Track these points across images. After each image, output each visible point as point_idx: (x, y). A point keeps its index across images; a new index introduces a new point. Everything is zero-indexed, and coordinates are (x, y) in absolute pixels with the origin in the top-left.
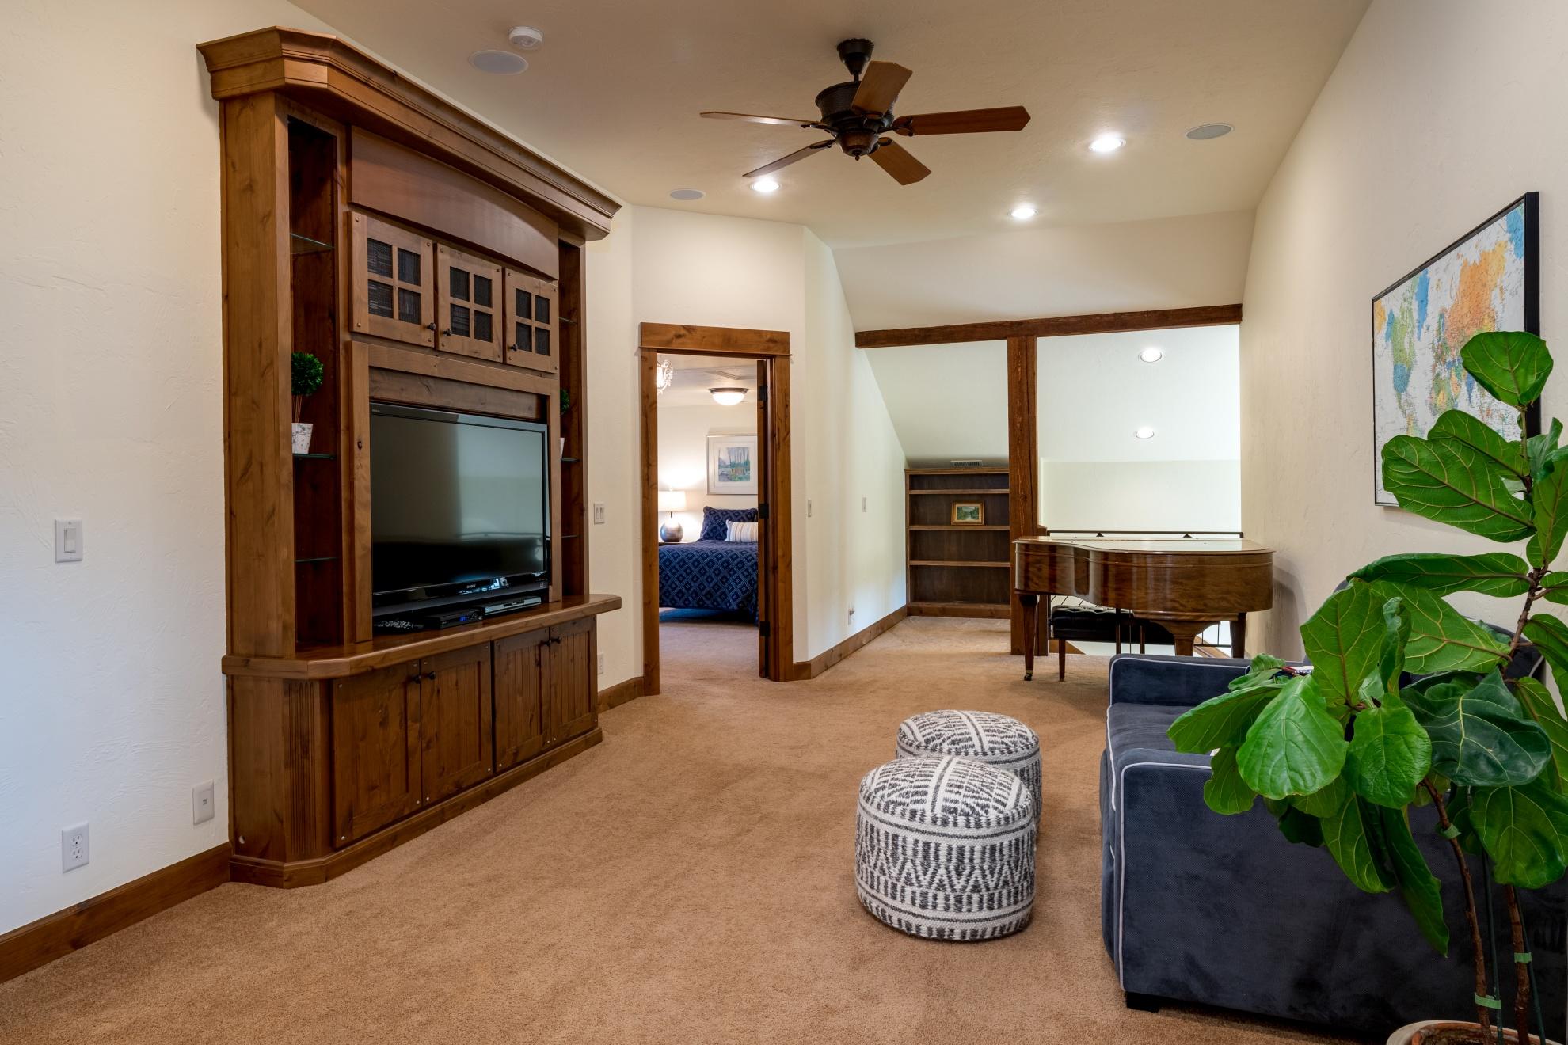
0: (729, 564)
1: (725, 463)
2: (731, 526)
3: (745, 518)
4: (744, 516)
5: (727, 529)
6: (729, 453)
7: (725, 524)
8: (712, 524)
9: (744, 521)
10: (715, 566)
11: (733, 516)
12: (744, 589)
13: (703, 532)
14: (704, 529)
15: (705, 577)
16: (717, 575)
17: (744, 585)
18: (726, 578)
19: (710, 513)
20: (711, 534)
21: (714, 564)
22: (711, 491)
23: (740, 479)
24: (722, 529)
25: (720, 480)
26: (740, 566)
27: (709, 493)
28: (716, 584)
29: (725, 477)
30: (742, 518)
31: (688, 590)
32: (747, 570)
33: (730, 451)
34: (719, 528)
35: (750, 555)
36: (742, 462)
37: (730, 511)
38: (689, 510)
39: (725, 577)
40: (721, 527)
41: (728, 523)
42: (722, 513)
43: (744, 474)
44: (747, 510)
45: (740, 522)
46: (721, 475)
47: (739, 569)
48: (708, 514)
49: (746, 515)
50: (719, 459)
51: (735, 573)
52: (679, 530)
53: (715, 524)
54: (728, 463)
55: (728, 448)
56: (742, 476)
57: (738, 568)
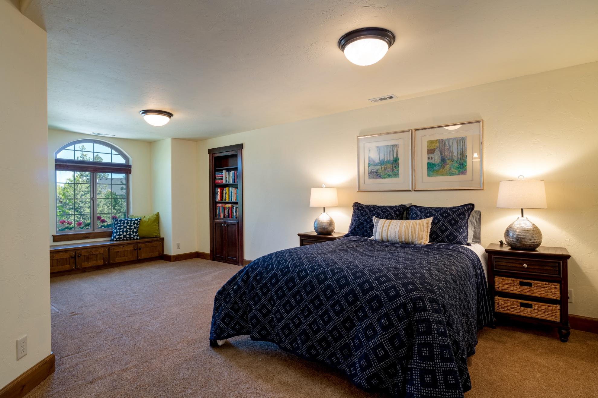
0: (356, 298)
1: (374, 162)
2: (377, 223)
3: (394, 215)
4: (392, 212)
5: (373, 226)
6: (379, 152)
7: (372, 221)
8: (359, 219)
9: (392, 218)
10: (335, 298)
11: (380, 213)
12: (381, 353)
13: (350, 227)
14: (352, 224)
15: (320, 312)
16: (337, 314)
17: (381, 345)
18: (352, 321)
19: (358, 208)
20: (358, 230)
21: (334, 293)
22: (362, 188)
23: (389, 176)
24: (369, 225)
25: (370, 178)
26: (375, 304)
27: (359, 190)
28: (335, 328)
29: (374, 174)
30: (390, 214)
31: (297, 326)
32: (386, 315)
33: (379, 149)
34: (365, 224)
35: (394, 287)
36: (392, 159)
37: (378, 207)
38: (340, 206)
39: (348, 319)
40: (368, 223)
41: (375, 219)
42: (369, 210)
43: (393, 171)
44: (396, 207)
45: (387, 219)
46: (371, 172)
47: (374, 310)
48: (356, 210)
49: (395, 212)
50: (369, 158)
51: (366, 316)
52: (331, 223)
53: (363, 220)
54: (377, 161)
55: (377, 147)
56: (390, 173)
57: (371, 308)
